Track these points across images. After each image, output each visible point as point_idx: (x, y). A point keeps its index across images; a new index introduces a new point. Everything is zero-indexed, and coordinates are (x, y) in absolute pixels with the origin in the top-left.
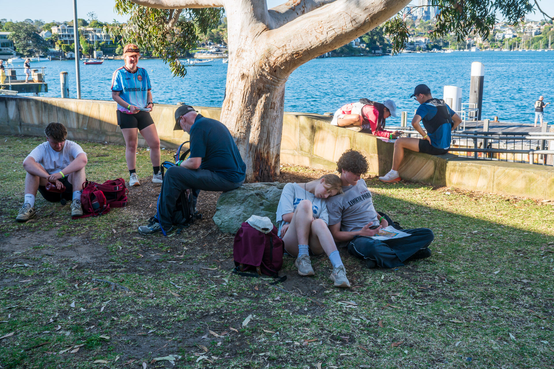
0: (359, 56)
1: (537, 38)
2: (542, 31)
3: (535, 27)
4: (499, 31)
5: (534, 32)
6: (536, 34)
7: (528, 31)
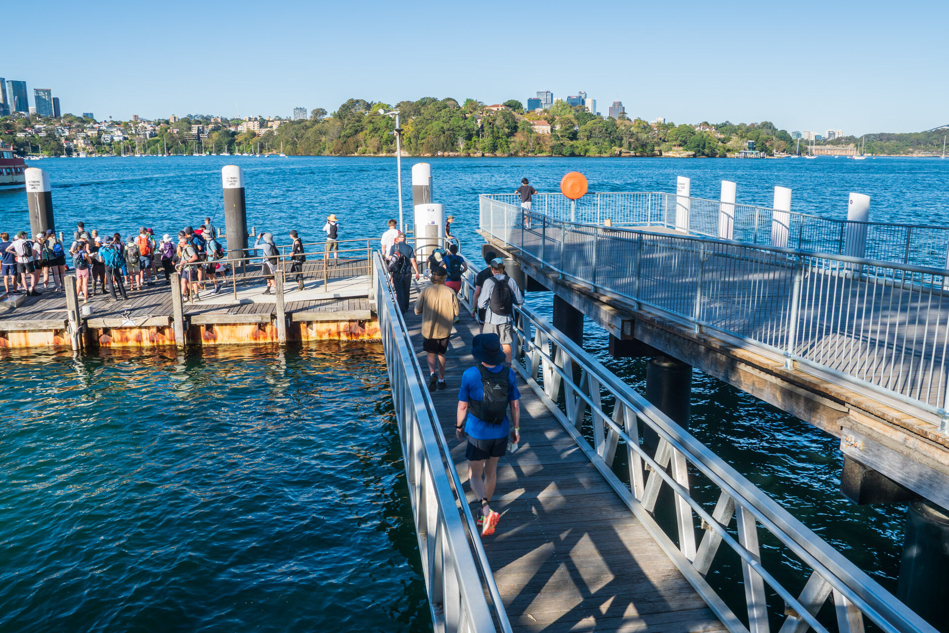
1: (153, 140)
2: (157, 132)
3: (149, 128)
4: (106, 132)
5: (148, 133)
6: (151, 136)
7: (141, 133)
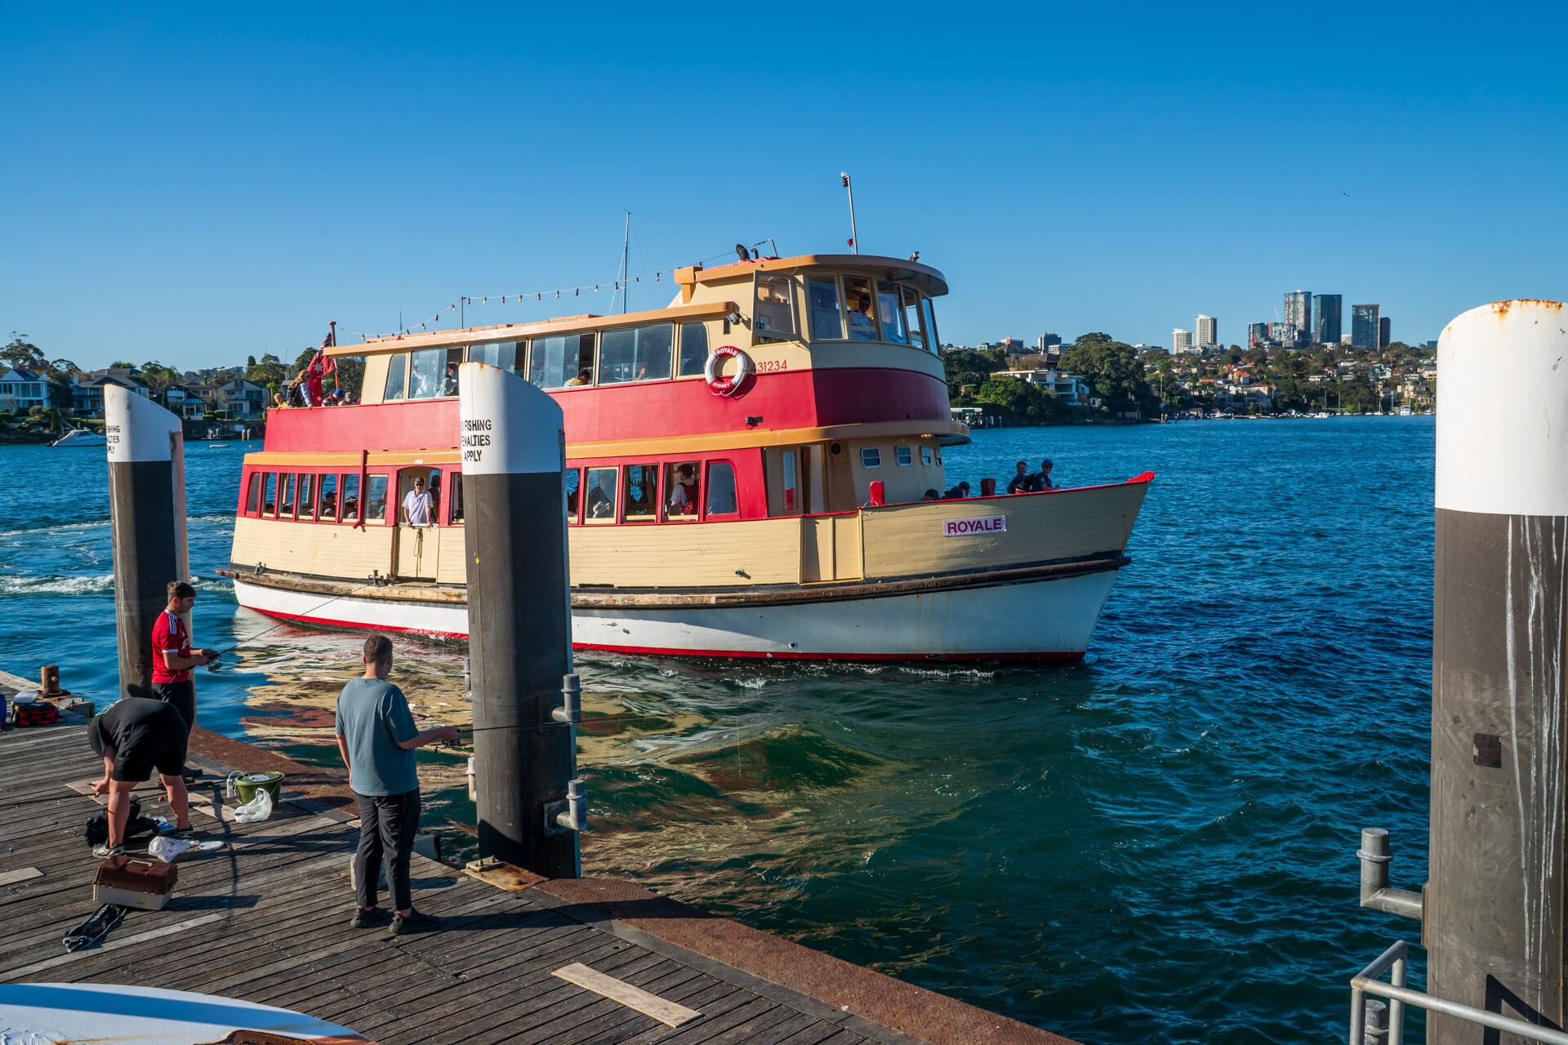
0: (1079, 424)
